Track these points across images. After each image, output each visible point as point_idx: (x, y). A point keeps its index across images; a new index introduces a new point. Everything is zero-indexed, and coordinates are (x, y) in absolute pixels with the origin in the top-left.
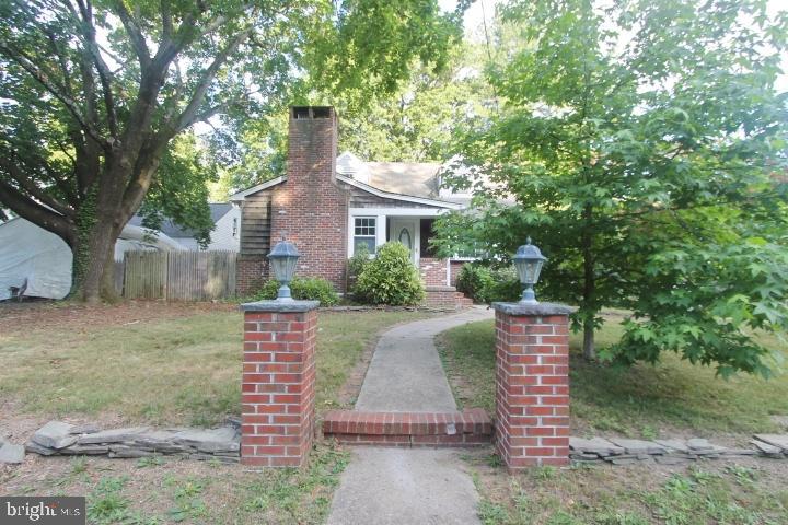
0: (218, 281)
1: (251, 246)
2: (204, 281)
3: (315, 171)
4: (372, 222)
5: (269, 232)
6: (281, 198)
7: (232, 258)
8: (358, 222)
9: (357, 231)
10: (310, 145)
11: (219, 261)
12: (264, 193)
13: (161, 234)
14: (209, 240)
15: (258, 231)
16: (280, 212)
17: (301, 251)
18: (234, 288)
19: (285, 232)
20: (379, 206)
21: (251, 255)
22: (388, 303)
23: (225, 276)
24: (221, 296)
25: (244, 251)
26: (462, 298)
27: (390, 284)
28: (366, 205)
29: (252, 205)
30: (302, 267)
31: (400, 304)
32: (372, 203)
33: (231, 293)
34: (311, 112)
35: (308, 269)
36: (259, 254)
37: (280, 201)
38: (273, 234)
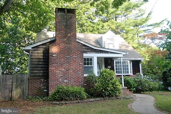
1: (35, 72)
2: (11, 90)
3: (69, 37)
8: (85, 60)
9: (85, 64)
10: (67, 25)
11: (19, 79)
12: (41, 46)
15: (38, 64)
16: (53, 55)
17: (64, 74)
18: (27, 93)
19: (56, 65)
20: (94, 53)
21: (35, 76)
22: (108, 96)
23: (22, 88)
24: (20, 98)
25: (31, 74)
26: (128, 92)
27: (110, 87)
28: (88, 52)
29: (36, 52)
30: (65, 81)
31: (113, 96)
32: (91, 51)
33: (25, 95)
34: (66, 10)
35: (68, 82)
36: (39, 76)
37: (53, 50)
38: (50, 66)
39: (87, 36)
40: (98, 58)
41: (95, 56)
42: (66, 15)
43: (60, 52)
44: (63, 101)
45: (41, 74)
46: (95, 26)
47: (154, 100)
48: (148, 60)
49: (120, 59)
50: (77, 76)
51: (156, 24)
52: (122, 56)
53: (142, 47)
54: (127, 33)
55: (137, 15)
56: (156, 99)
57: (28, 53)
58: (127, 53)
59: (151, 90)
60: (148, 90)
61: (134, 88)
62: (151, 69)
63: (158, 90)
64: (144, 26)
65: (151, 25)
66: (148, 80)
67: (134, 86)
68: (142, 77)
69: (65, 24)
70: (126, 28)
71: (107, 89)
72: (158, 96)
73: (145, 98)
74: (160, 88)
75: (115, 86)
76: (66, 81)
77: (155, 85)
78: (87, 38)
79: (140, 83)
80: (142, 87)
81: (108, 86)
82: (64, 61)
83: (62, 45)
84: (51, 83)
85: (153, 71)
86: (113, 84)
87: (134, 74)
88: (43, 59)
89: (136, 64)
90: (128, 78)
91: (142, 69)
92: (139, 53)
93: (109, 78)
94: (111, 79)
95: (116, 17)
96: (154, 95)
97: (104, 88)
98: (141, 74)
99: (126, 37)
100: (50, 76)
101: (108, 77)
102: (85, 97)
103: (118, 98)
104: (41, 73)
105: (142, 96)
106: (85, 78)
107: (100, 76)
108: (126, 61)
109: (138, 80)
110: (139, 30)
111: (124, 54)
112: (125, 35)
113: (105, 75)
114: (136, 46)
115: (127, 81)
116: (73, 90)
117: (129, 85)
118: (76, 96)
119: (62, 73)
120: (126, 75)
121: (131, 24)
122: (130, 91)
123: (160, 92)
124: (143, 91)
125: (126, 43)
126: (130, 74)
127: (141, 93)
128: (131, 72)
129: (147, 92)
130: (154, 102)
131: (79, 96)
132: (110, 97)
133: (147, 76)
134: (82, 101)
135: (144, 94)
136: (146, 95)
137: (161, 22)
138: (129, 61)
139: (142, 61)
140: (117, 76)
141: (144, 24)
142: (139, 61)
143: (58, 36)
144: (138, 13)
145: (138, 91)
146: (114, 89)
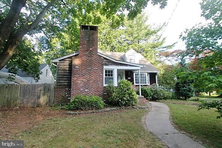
0: (46, 97)
1: (61, 81)
2: (39, 97)
3: (91, 51)
4: (112, 72)
5: (71, 75)
6: (77, 62)
7: (52, 87)
8: (106, 71)
9: (106, 75)
10: (89, 40)
11: (46, 88)
12: (67, 59)
13: (17, 76)
14: (39, 78)
15: (64, 75)
16: (76, 67)
17: (85, 84)
18: (53, 100)
19: (78, 75)
20: (114, 66)
21: (61, 85)
22: (125, 105)
23: (49, 95)
24: (46, 104)
25: (58, 83)
26: (145, 100)
27: (127, 97)
28: (109, 65)
29: (62, 64)
30: (85, 90)
31: (129, 105)
32: (111, 64)
33: (51, 102)
34: (89, 28)
35: (88, 91)
36: (65, 85)
37: (76, 63)
38: (73, 76)
39: (114, 54)
40: (118, 70)
41: (115, 68)
42: (89, 32)
43: (82, 65)
44: (78, 111)
45: (66, 84)
46: (122, 47)
47: (169, 111)
48: (163, 73)
49: (138, 71)
50: (97, 86)
51: (169, 46)
52: (140, 69)
53: (158, 63)
54: (146, 53)
55: (154, 40)
56: (171, 109)
57: (56, 65)
58: (145, 66)
59: (165, 98)
60: (163, 99)
61: (150, 96)
62: (165, 81)
63: (171, 99)
64: (159, 48)
65: (165, 47)
66: (163, 90)
67: (150, 95)
68: (158, 87)
69: (88, 39)
70: (146, 49)
71: (124, 99)
72: (172, 105)
73: (160, 108)
74: (173, 97)
75: (131, 96)
76: (87, 90)
77: (169, 94)
78: (114, 55)
79: (156, 92)
80: (157, 96)
81: (124, 96)
82: (86, 72)
83: (84, 58)
84: (73, 92)
85: (167, 82)
86: (129, 94)
87: (151, 84)
88: (69, 70)
89: (153, 76)
90: (145, 88)
91: (158, 80)
92: (156, 67)
93: (126, 89)
94: (128, 90)
95: (139, 42)
96: (168, 104)
97: (120, 98)
98: (157, 84)
99: (146, 55)
100: (72, 85)
101: (125, 87)
102: (102, 106)
103: (134, 108)
104: (67, 82)
105: (158, 105)
106: (105, 87)
107: (118, 87)
108: (144, 73)
109: (154, 90)
110: (156, 51)
111: (142, 66)
112: (145, 54)
113: (122, 86)
114: (153, 62)
115: (144, 90)
116: (90, 100)
117: (146, 94)
118: (91, 106)
119: (83, 83)
120: (144, 85)
121: (150, 46)
122: (147, 99)
123: (174, 101)
124: (158, 99)
125: (145, 59)
126: (147, 84)
127: (156, 101)
128: (148, 82)
129: (162, 101)
130: (169, 113)
131: (94, 106)
132: (126, 106)
133: (162, 86)
134: (97, 111)
135: (159, 102)
136: (161, 103)
137: (172, 45)
138: (147, 74)
139: (158, 73)
140: (136, 86)
141: (160, 47)
142: (155, 74)
143: (81, 50)
144: (155, 38)
145: (154, 99)
146: (131, 99)
